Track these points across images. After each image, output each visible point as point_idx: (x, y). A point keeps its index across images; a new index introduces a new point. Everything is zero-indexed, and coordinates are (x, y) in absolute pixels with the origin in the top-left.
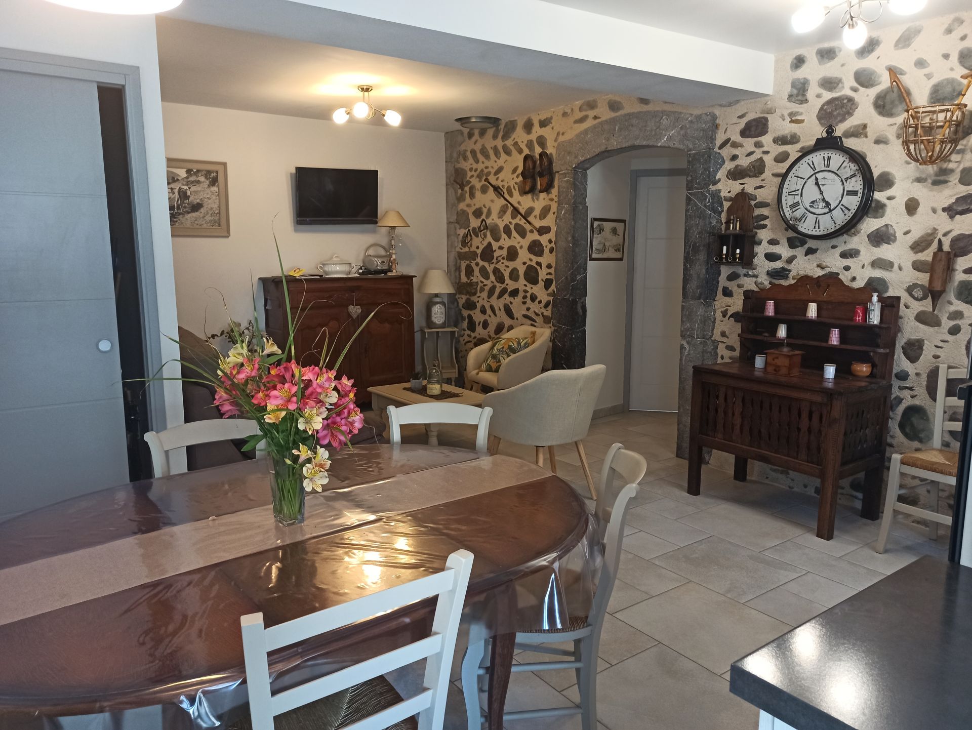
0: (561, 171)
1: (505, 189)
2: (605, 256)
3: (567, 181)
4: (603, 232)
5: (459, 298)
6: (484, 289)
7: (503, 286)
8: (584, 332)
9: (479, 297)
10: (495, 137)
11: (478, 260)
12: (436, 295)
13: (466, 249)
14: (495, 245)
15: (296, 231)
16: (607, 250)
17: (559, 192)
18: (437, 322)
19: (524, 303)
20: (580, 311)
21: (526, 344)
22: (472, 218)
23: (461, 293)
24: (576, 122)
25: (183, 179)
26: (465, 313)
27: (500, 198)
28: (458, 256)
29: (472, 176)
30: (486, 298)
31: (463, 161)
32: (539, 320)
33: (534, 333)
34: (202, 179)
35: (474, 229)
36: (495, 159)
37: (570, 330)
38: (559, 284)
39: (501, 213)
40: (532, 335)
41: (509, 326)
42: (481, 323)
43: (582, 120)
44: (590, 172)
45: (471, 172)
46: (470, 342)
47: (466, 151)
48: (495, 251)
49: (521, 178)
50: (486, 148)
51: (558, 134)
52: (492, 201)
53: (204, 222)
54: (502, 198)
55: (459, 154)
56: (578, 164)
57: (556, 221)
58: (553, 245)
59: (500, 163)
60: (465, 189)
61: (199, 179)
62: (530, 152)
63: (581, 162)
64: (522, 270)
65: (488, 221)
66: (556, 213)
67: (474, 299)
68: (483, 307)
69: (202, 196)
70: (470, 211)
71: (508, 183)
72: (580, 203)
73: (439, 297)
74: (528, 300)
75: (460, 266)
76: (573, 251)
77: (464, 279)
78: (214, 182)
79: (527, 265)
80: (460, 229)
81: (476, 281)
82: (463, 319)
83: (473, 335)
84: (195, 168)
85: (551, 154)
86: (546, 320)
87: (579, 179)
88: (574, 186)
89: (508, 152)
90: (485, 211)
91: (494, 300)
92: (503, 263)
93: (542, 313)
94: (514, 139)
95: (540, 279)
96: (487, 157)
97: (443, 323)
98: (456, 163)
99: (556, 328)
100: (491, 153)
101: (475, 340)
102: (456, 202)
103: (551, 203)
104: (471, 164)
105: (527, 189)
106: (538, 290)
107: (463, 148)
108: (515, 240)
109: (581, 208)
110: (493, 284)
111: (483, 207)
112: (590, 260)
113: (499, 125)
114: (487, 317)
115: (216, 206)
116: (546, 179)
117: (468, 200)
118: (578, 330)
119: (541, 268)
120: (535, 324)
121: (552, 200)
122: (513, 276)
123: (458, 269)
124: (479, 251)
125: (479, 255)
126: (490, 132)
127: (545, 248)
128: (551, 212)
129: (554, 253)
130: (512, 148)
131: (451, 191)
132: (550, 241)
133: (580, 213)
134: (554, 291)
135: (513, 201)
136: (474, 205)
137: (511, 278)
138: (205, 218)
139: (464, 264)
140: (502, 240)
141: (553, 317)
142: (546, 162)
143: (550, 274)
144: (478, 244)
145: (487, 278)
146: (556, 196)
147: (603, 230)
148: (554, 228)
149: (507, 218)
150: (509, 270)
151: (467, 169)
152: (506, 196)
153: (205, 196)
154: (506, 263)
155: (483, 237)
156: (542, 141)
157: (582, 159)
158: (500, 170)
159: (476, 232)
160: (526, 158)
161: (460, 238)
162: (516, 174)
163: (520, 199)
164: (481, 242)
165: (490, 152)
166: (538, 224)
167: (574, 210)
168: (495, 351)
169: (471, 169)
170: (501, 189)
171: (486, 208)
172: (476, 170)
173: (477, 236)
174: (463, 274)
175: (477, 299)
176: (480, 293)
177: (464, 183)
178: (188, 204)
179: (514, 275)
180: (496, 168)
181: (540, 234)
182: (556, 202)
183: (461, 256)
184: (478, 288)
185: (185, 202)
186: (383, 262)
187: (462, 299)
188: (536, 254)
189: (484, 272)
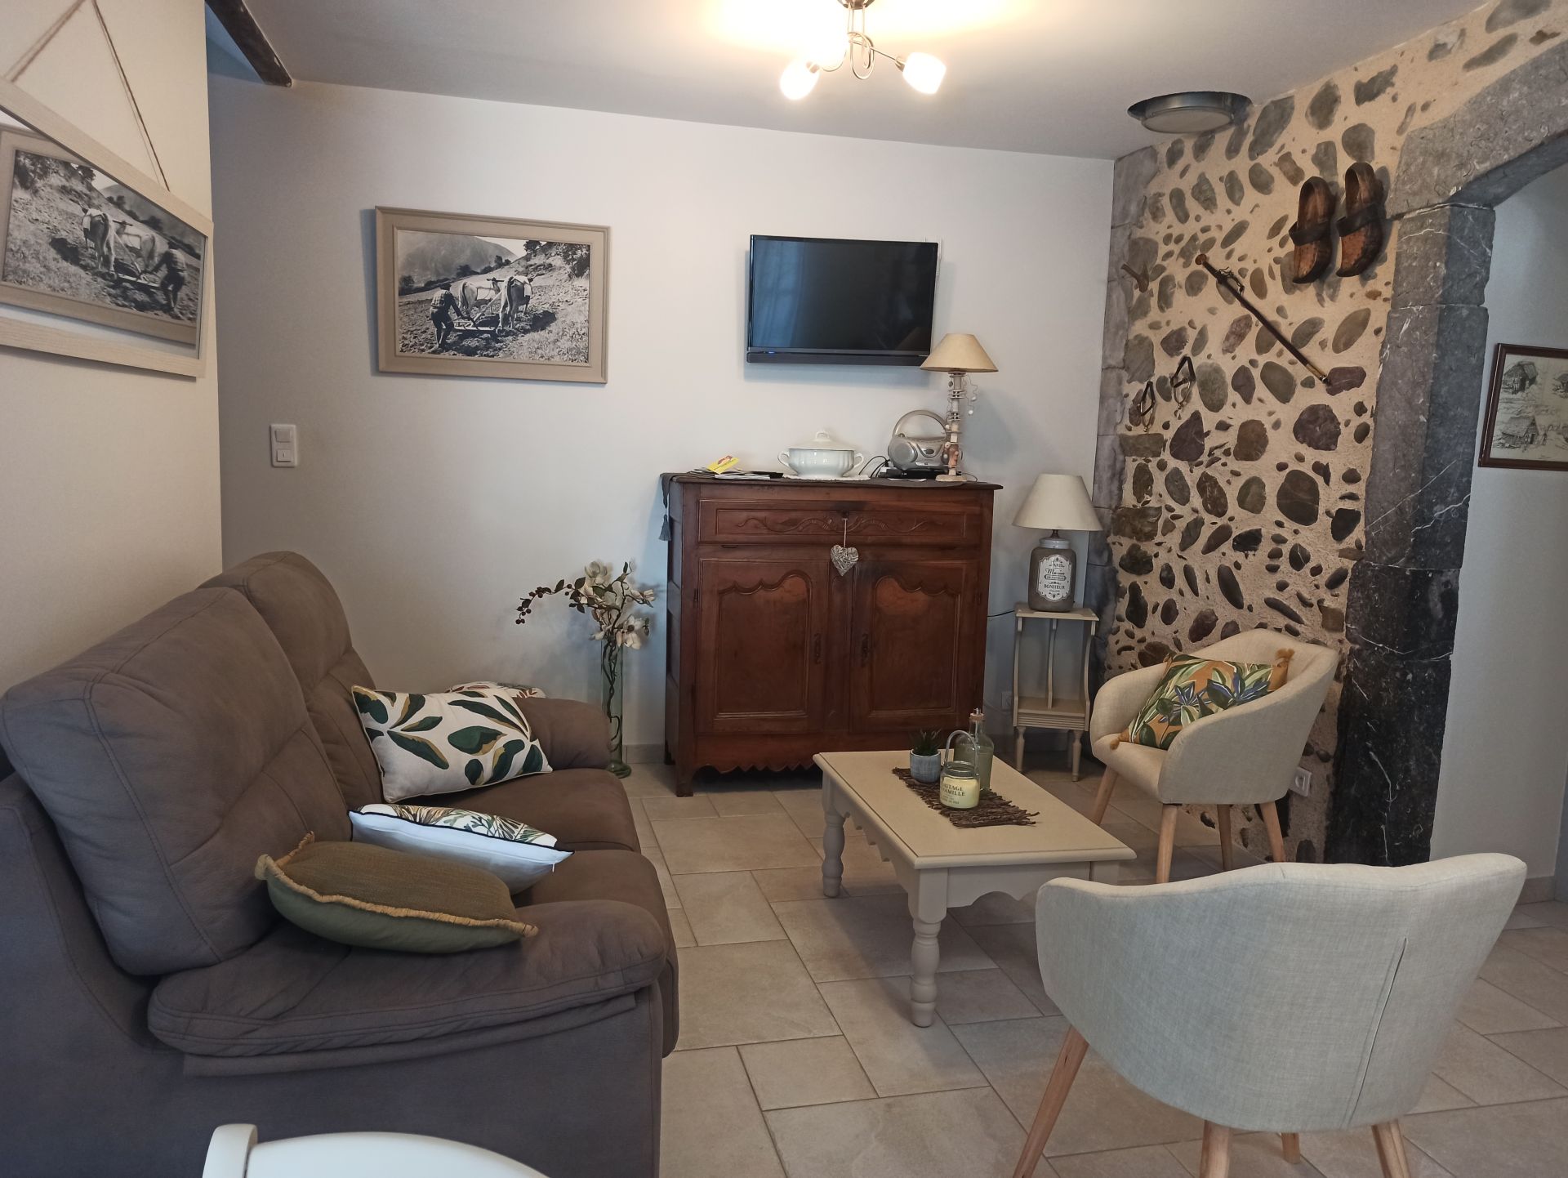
0: (1409, 212)
1: (1248, 278)
2: (1533, 453)
3: (1425, 239)
4: (1533, 386)
5: (1114, 543)
6: (1175, 527)
7: (1221, 522)
8: (1444, 670)
9: (1159, 544)
10: (1232, 151)
11: (1166, 456)
12: (1056, 534)
13: (1139, 430)
14: (1209, 420)
15: (748, 377)
16: (1540, 438)
17: (1397, 272)
18: (1050, 597)
19: (1273, 569)
20: (1437, 608)
21: (1258, 682)
22: (1159, 354)
23: (1119, 532)
24: (1471, 64)
25: (518, 261)
26: (1125, 579)
27: (1230, 302)
28: (1121, 445)
29: (1169, 255)
30: (1176, 549)
31: (1151, 221)
32: (1311, 619)
33: (1286, 656)
34: (557, 261)
35: (1162, 381)
36: (1230, 205)
37: (1401, 658)
38: (1376, 527)
39: (1232, 340)
40: (1282, 660)
41: (1227, 624)
42: (1160, 609)
43: (1490, 56)
44: (1503, 213)
45: (1166, 244)
46: (1130, 648)
47: (1160, 195)
48: (1208, 433)
49: (1291, 246)
50: (1207, 181)
51: (1411, 110)
52: (1212, 311)
53: (555, 353)
54: (1237, 302)
55: (1143, 205)
56: (1469, 185)
57: (1381, 353)
58: (1366, 418)
59: (1240, 213)
60: (1149, 288)
61: (550, 261)
62: (1321, 172)
63: (1477, 179)
64: (1273, 483)
65: (1197, 362)
66: (1384, 332)
67: (1148, 548)
68: (1168, 568)
69: (553, 296)
70: (1156, 338)
71: (1255, 262)
72: (1465, 300)
73: (1063, 539)
74: (1284, 563)
75: (1123, 469)
76: (1430, 435)
77: (1129, 499)
78: (581, 267)
79: (1287, 471)
80: (1129, 382)
81: (1157, 506)
82: (1120, 593)
83: (1138, 633)
84: (544, 236)
85: (1384, 170)
86: (1331, 620)
87: (1466, 231)
88: (1449, 250)
89: (1262, 183)
90: (1192, 335)
91: (1194, 554)
92: (1224, 465)
93: (1320, 602)
94: (1283, 147)
95: (1321, 510)
96: (1209, 203)
97: (1063, 600)
98: (1134, 228)
99: (1357, 647)
100: (1220, 190)
101: (1143, 646)
102: (1126, 320)
103: (1370, 304)
104: (1169, 227)
105: (1305, 269)
106: (1315, 538)
107: (1153, 189)
108: (1265, 408)
109: (1465, 312)
110: (1195, 516)
111: (1187, 326)
112: (1480, 465)
113: (1245, 119)
114: (1173, 594)
115: (582, 319)
116: (1363, 238)
117: (1154, 314)
118: (1425, 661)
119: (1327, 481)
120: (1298, 627)
121: (1373, 295)
122: (1249, 499)
123: (1118, 476)
124: (1169, 435)
125: (1168, 444)
126: (1222, 140)
127: (1342, 427)
128: (1370, 329)
129: (1369, 441)
130: (1275, 172)
131: (1119, 295)
132: (1360, 409)
133: (1458, 329)
134: (1359, 546)
135: (1266, 307)
136: (1168, 323)
137: (1242, 502)
138: (558, 343)
139: (1131, 466)
140: (1227, 408)
141: (1351, 616)
142: (1363, 192)
143: (1352, 497)
144: (1168, 416)
145: (1184, 500)
146: (1387, 284)
147: (1533, 381)
148: (1374, 373)
149: (1246, 351)
150: (1239, 483)
151: (1159, 239)
152: (1249, 295)
153: (562, 297)
154: (1234, 464)
155: (1181, 399)
156: (1358, 139)
157: (1481, 168)
158: (1239, 230)
159: (1167, 388)
160: (1308, 190)
161: (1129, 403)
162: (1279, 238)
163: (1285, 299)
164: (1176, 412)
165: (1217, 190)
166: (1328, 362)
167: (1441, 319)
168: (1169, 693)
169: (1167, 239)
170: (1237, 280)
171: (1195, 328)
172: (1179, 239)
173: (1167, 399)
174: (1128, 487)
175: (1156, 549)
176: (1164, 535)
177: (1150, 273)
178: (525, 314)
179: (1251, 496)
180: (1228, 226)
181: (1333, 391)
182: (1385, 300)
183: (1127, 446)
184: (1161, 523)
185: (520, 308)
186: (930, 451)
187: (1121, 547)
188: (1315, 445)
189: (1175, 483)
